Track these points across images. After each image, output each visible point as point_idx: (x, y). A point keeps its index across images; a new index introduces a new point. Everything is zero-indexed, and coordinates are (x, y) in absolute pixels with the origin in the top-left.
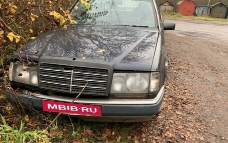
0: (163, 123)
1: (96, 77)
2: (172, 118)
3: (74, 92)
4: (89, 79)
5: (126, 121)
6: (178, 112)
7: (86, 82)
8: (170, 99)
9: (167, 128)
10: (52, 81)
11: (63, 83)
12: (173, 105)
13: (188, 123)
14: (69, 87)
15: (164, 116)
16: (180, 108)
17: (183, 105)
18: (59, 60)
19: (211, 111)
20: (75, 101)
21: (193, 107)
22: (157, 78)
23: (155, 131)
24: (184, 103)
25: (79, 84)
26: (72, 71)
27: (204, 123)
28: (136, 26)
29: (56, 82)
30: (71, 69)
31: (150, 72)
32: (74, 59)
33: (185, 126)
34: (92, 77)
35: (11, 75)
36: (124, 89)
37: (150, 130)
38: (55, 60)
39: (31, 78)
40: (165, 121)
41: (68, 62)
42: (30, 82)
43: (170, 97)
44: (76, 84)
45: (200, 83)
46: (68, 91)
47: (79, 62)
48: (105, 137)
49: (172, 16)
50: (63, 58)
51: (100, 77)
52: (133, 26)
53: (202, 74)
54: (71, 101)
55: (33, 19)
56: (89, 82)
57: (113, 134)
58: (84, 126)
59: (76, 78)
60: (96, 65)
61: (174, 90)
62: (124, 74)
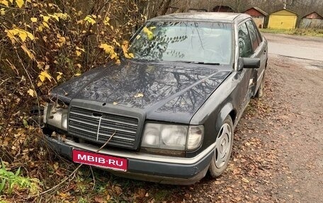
0: (217, 190)
1: (126, 126)
2: (233, 186)
3: (101, 141)
4: (117, 128)
5: (162, 182)
6: (245, 180)
7: (113, 131)
8: (244, 160)
9: (219, 197)
10: (80, 127)
11: (91, 130)
12: (243, 169)
13: (252, 195)
14: (96, 136)
15: (222, 182)
16: (251, 173)
17: (257, 170)
18: (89, 104)
19: (295, 182)
20: (100, 152)
21: (270, 174)
22: (199, 133)
23: (201, 198)
24: (259, 168)
25: (106, 133)
26: (101, 118)
27: (275, 197)
28: (203, 63)
29: (84, 128)
30: (100, 116)
31: (189, 125)
32: (104, 104)
33: (246, 199)
34: (121, 126)
35: (45, 117)
36: (157, 143)
37: (195, 197)
38: (86, 104)
39: (62, 121)
40: (221, 189)
41: (98, 107)
42: (62, 126)
43: (245, 158)
44: (104, 133)
45: (301, 142)
46: (94, 140)
47: (108, 108)
48: (135, 197)
49: (320, 35)
50: (94, 103)
51: (129, 126)
52: (200, 63)
53: (312, 130)
54: (95, 151)
55: (79, 54)
56: (117, 132)
57: (147, 195)
58: (115, 182)
59: (105, 125)
60: (126, 112)
61: (256, 149)
62: (158, 126)
